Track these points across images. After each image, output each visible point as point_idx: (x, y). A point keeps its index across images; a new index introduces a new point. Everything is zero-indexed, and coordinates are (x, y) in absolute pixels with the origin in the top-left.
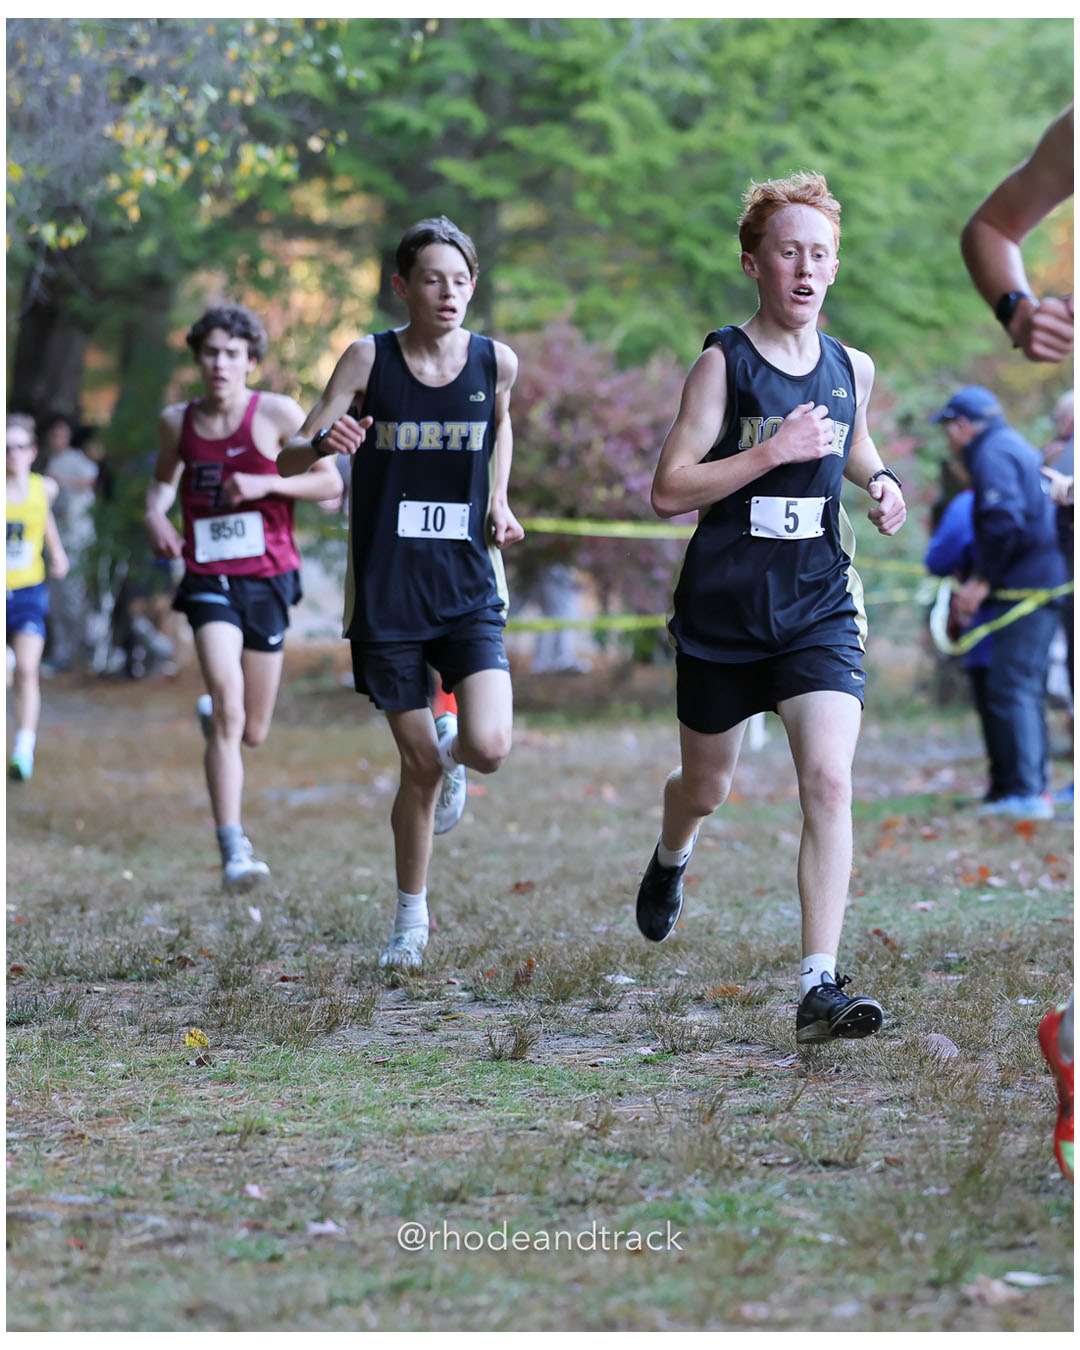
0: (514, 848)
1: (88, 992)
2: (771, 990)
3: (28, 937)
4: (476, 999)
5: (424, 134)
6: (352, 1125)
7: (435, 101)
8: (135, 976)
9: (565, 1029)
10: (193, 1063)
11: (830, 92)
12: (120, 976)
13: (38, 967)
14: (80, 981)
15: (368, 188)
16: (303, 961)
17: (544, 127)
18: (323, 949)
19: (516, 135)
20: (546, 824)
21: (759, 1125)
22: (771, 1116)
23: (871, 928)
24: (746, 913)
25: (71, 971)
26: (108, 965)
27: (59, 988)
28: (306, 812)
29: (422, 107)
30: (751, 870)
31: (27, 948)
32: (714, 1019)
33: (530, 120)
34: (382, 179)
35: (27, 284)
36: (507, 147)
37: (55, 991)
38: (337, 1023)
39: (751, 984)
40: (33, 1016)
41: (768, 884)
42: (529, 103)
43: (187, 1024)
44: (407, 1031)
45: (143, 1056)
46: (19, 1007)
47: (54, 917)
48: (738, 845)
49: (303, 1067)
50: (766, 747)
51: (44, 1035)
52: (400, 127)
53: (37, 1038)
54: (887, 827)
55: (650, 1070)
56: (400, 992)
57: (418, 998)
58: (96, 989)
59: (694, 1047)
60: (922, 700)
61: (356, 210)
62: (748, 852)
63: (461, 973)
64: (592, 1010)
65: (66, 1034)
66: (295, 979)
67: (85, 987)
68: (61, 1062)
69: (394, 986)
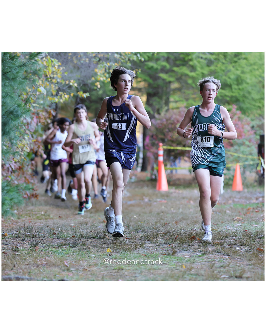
0: (173, 213)
1: (88, 241)
2: (225, 242)
3: (76, 230)
4: (165, 243)
5: (157, 69)
6: (140, 268)
7: (159, 62)
8: (97, 238)
9: (183, 249)
10: (108, 255)
11: (239, 59)
12: (94, 238)
13: (78, 236)
14: (86, 239)
15: (145, 80)
16: (130, 235)
17: (181, 67)
18: (134, 233)
19: (175, 69)
20: (179, 208)
21: (222, 269)
22: (225, 268)
23: (245, 230)
24: (220, 226)
25: (84, 237)
26: (91, 235)
27: (82, 240)
28: (132, 205)
29: (156, 63)
30: (221, 218)
31: (75, 232)
32: (214, 248)
33: (178, 66)
34: (147, 78)
35: (77, 100)
36: (173, 71)
37: (81, 241)
38: (137, 247)
39: (221, 241)
40: (77, 246)
41: (224, 221)
42: (178, 62)
43: (107, 248)
44: (151, 249)
45: (99, 254)
46: (74, 244)
47: (81, 226)
48: (218, 213)
49: (130, 256)
50: (223, 193)
51: (79, 249)
52: (152, 67)
53: (77, 250)
54: (248, 209)
55: (200, 258)
56: (150, 242)
57: (154, 243)
58: (89, 240)
59: (209, 253)
60: (256, 184)
61: (142, 85)
62: (220, 214)
63: (162, 238)
64: (188, 246)
65: (83, 249)
66: (129, 239)
67: (87, 240)
68: (82, 255)
69: (148, 240)
